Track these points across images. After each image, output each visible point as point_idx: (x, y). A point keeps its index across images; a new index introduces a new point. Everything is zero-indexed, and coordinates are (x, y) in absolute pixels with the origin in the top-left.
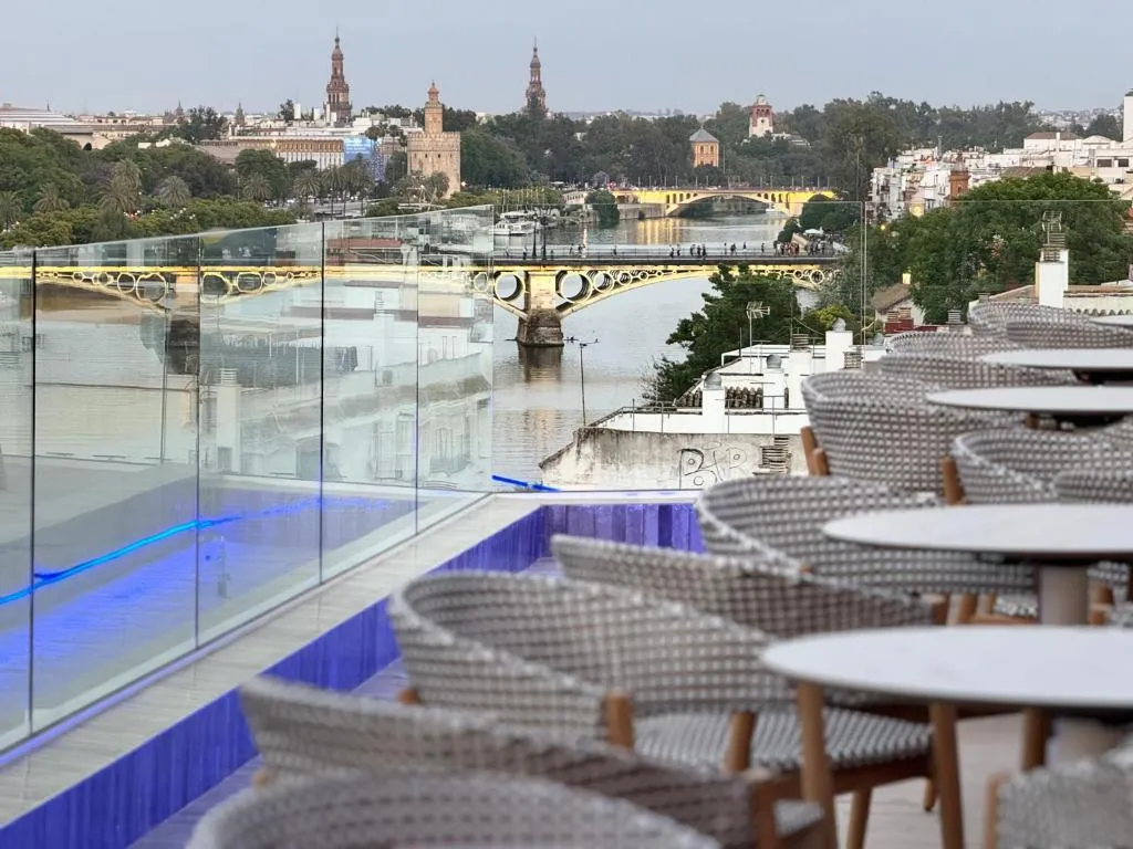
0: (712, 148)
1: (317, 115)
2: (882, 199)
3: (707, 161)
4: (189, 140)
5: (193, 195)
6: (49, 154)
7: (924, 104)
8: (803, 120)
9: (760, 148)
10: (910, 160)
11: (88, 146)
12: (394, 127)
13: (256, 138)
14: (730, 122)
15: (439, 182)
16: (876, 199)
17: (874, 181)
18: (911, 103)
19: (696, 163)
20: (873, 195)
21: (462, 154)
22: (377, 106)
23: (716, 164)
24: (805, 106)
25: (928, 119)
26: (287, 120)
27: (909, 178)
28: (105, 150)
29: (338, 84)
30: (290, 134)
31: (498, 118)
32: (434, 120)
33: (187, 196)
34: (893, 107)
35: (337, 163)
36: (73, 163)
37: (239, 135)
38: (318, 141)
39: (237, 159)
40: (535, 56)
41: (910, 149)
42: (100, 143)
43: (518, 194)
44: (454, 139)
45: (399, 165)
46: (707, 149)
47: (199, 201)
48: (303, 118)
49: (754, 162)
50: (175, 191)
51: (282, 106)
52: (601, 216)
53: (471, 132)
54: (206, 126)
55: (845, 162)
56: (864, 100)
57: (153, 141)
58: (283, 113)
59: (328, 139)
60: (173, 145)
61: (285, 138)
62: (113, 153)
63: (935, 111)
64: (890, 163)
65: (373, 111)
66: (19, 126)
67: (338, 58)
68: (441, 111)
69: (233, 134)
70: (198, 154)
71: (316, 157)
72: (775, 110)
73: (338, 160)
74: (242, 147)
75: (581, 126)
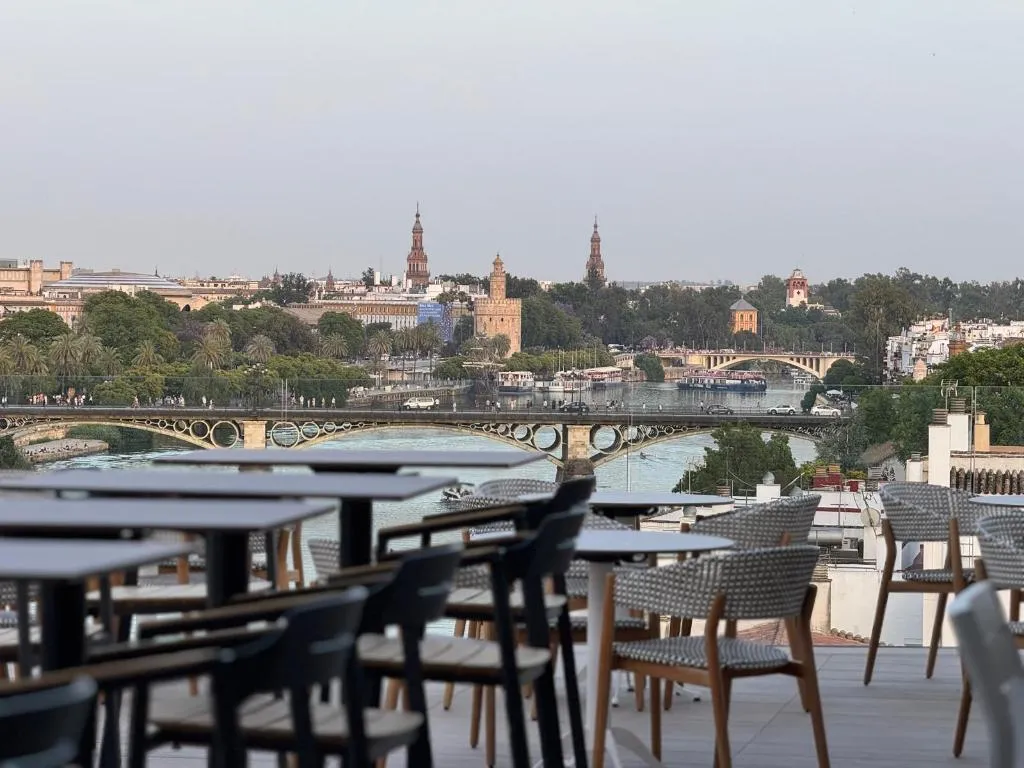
0: (751, 316)
1: (395, 282)
2: (895, 364)
3: (746, 328)
4: (280, 302)
5: (279, 352)
6: (151, 314)
7: (946, 280)
8: (835, 292)
9: (795, 316)
10: (922, 329)
11: (187, 308)
12: (462, 294)
13: (340, 302)
14: (770, 293)
15: (502, 343)
16: (890, 365)
17: (889, 348)
18: (934, 279)
19: (737, 329)
20: (888, 361)
21: (523, 318)
22: (449, 274)
23: (754, 331)
24: (839, 280)
25: (949, 293)
26: (367, 286)
27: (919, 346)
28: (202, 311)
29: (417, 254)
30: (370, 298)
31: (558, 286)
32: (499, 287)
33: (272, 353)
34: (917, 282)
35: (412, 324)
36: (172, 322)
37: (325, 298)
38: (396, 305)
39: (319, 320)
40: (596, 232)
41: (923, 320)
42: (198, 304)
43: (573, 355)
44: (516, 305)
45: (467, 328)
46: (746, 317)
47: (282, 357)
48: (383, 283)
49: (788, 329)
50: (260, 349)
51: (364, 274)
52: (648, 375)
53: (533, 299)
54: (295, 290)
55: (866, 331)
56: (892, 275)
57: (247, 303)
58: (364, 279)
59: (404, 303)
60: (264, 307)
61: (366, 302)
62: (209, 314)
63: (956, 285)
64: (904, 333)
65: (446, 278)
66: (125, 289)
67: (418, 231)
68: (504, 279)
69: (319, 298)
70: (285, 316)
71: (392, 319)
72: (810, 283)
73: (412, 322)
74: (325, 310)
75: (634, 294)
